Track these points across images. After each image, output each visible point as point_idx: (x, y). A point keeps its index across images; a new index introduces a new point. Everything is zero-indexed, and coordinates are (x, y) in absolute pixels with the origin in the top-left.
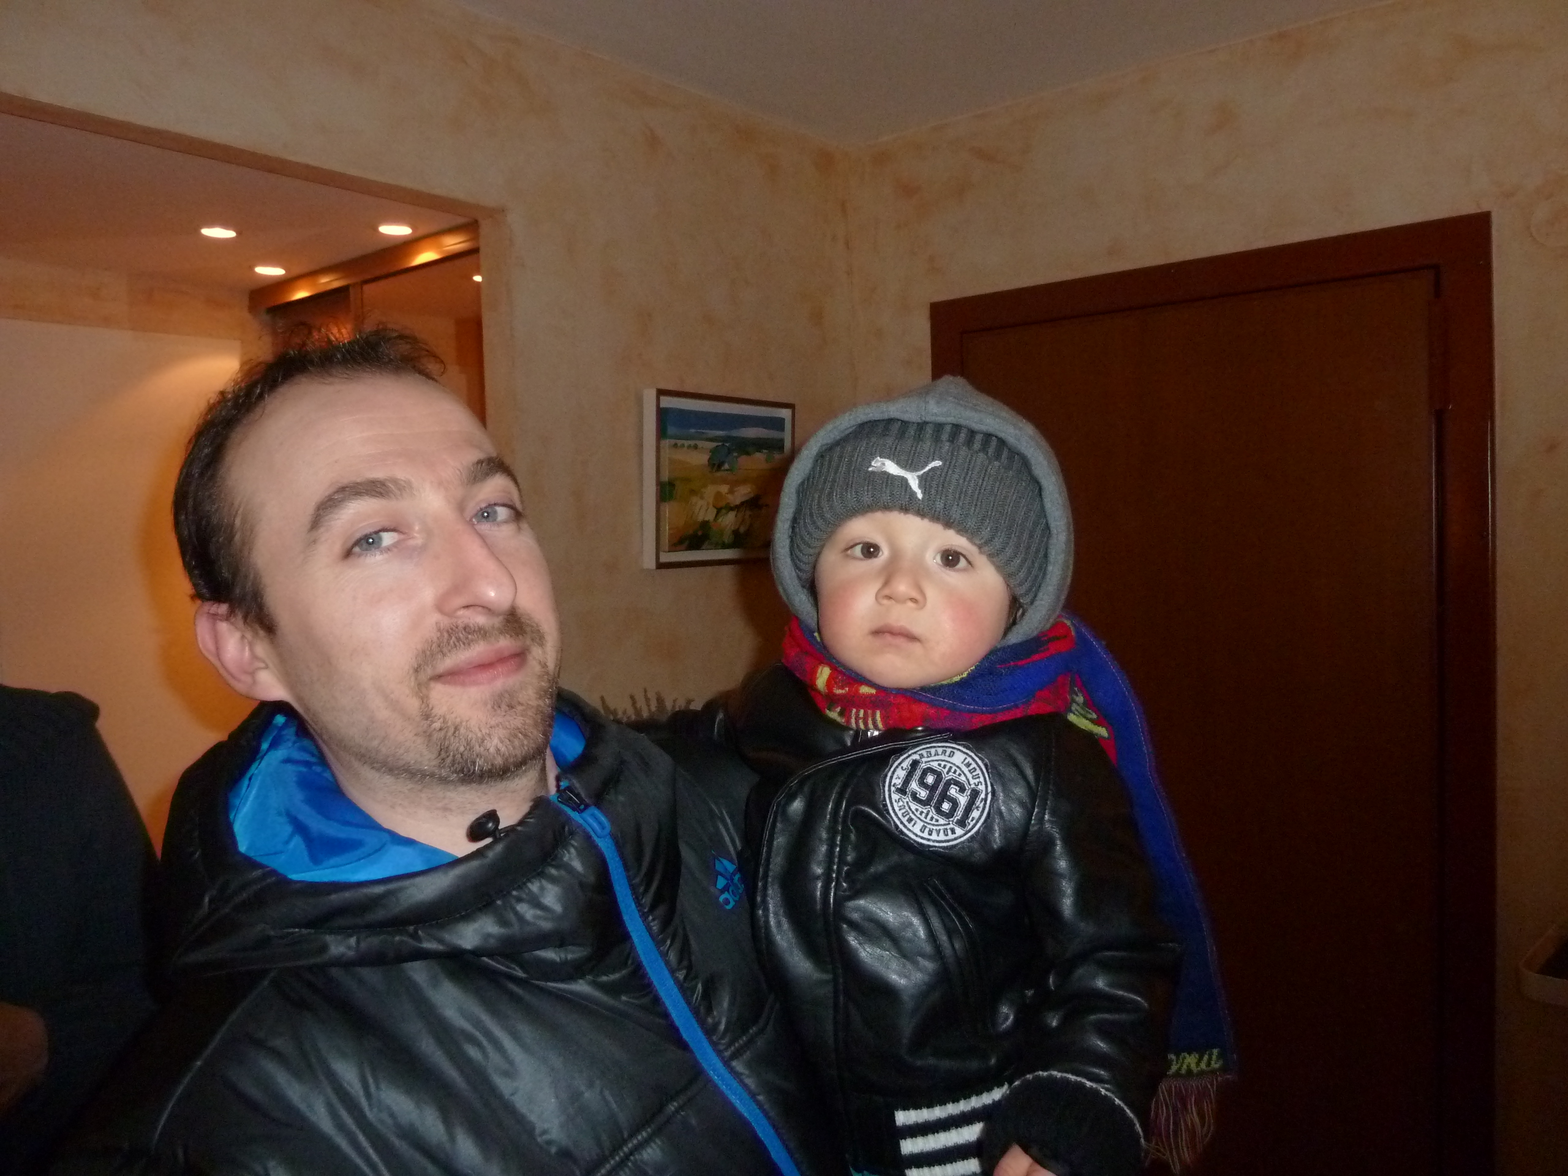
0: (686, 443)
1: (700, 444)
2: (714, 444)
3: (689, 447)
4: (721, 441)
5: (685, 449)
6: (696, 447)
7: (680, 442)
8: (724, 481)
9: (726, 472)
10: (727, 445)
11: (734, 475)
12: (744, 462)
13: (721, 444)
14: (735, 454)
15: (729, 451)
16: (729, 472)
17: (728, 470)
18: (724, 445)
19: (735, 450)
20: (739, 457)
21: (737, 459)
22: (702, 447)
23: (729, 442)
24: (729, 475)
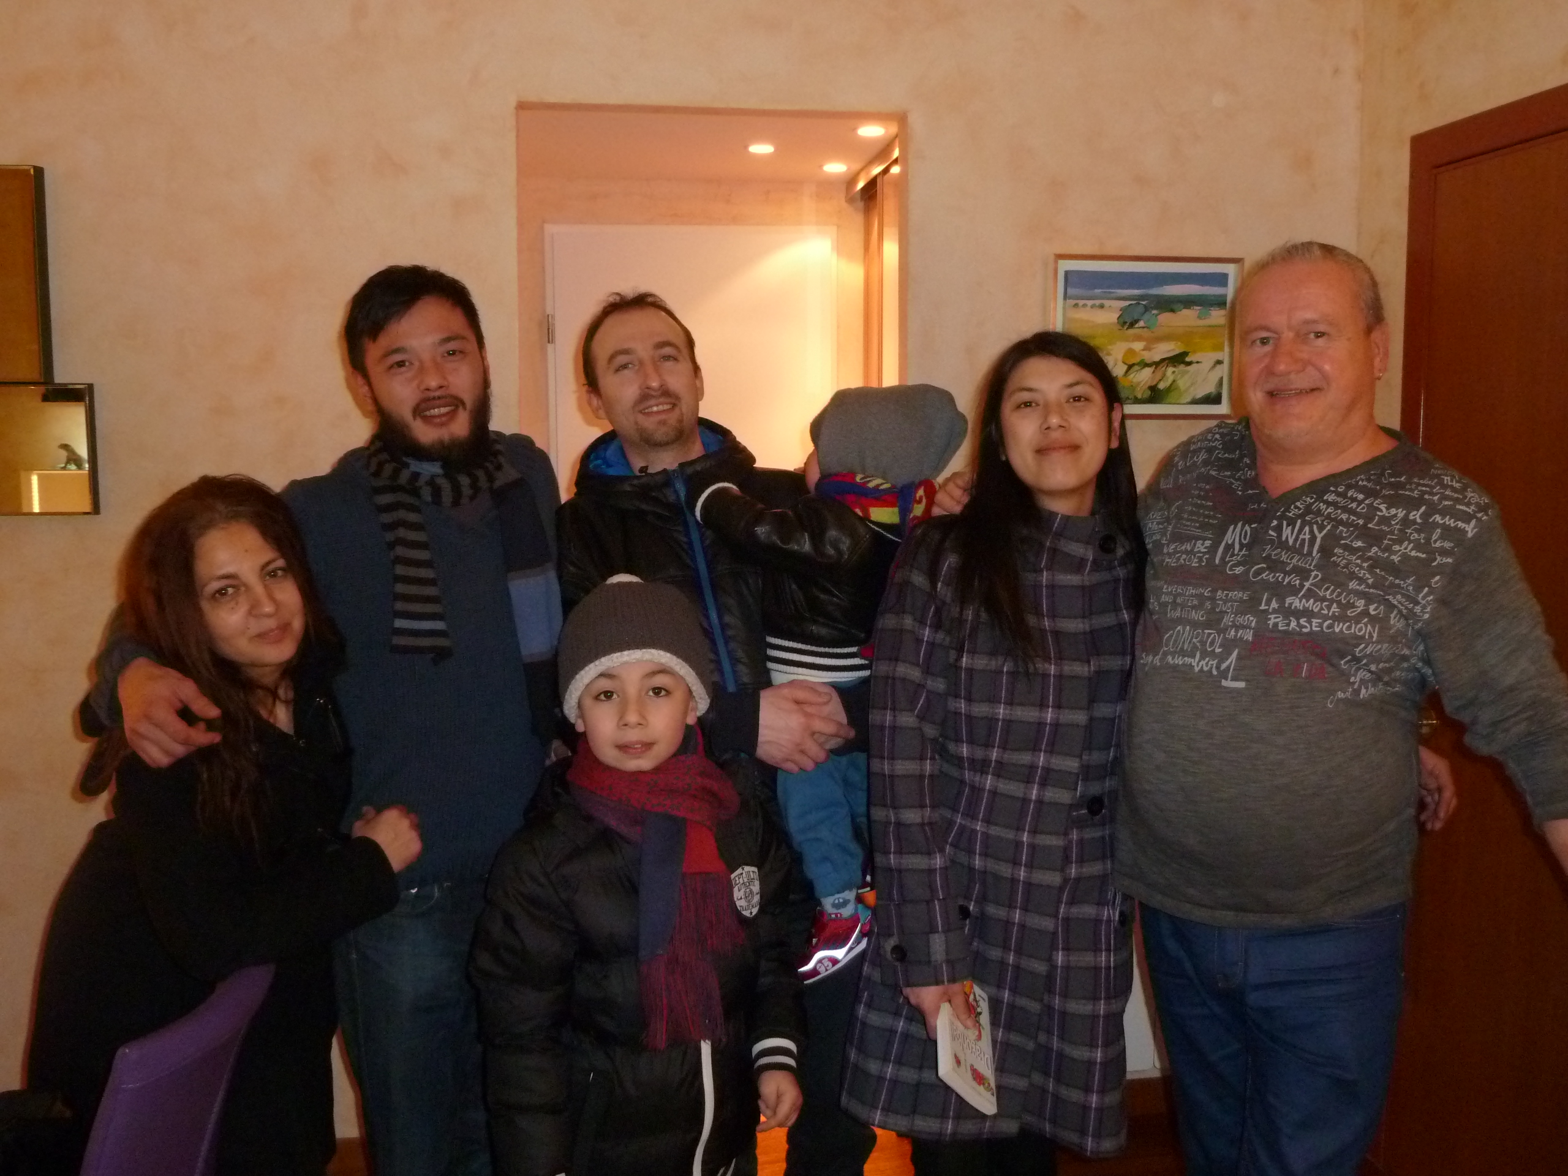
0: (1090, 303)
1: (1107, 303)
2: (1127, 303)
3: (1092, 307)
4: (1136, 300)
5: (1088, 308)
6: (1102, 306)
7: (1081, 303)
8: (1139, 338)
9: (1141, 330)
10: (1144, 303)
11: (1152, 332)
12: (1166, 319)
13: (1135, 302)
14: (1155, 312)
15: (1147, 309)
16: (1145, 329)
17: (1143, 327)
18: (1139, 304)
19: (1156, 308)
20: (1159, 314)
21: (1156, 316)
22: (1110, 306)
23: (1147, 300)
24: (1145, 333)
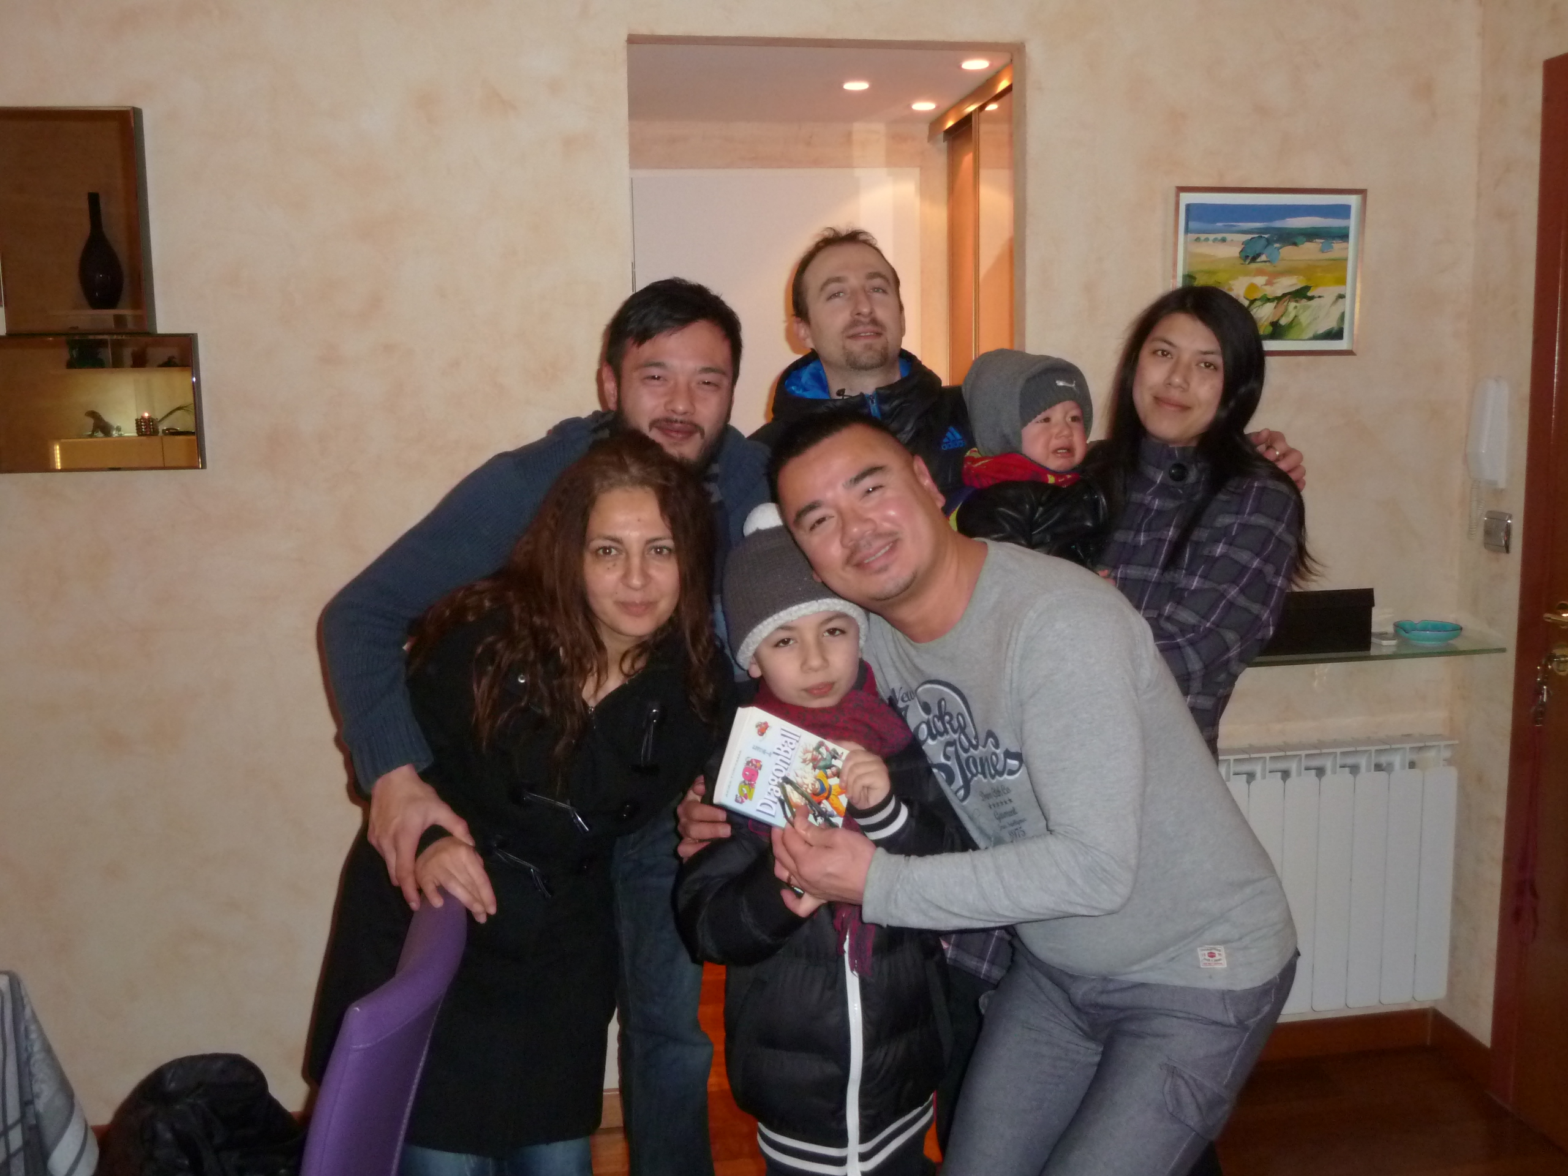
0: (1212, 237)
1: (1229, 236)
2: (1249, 237)
3: (1215, 240)
4: (1257, 233)
5: (1210, 242)
6: (1224, 240)
7: (1203, 236)
8: (1260, 272)
9: (1264, 264)
10: (1266, 236)
11: (1274, 267)
12: (1288, 253)
13: (1257, 236)
14: (1277, 245)
15: (1269, 242)
16: (1268, 264)
17: (1265, 262)
18: (1261, 237)
19: (1276, 241)
20: (1281, 248)
21: (1278, 250)
22: (1232, 240)
23: (1269, 233)
24: (1268, 267)
